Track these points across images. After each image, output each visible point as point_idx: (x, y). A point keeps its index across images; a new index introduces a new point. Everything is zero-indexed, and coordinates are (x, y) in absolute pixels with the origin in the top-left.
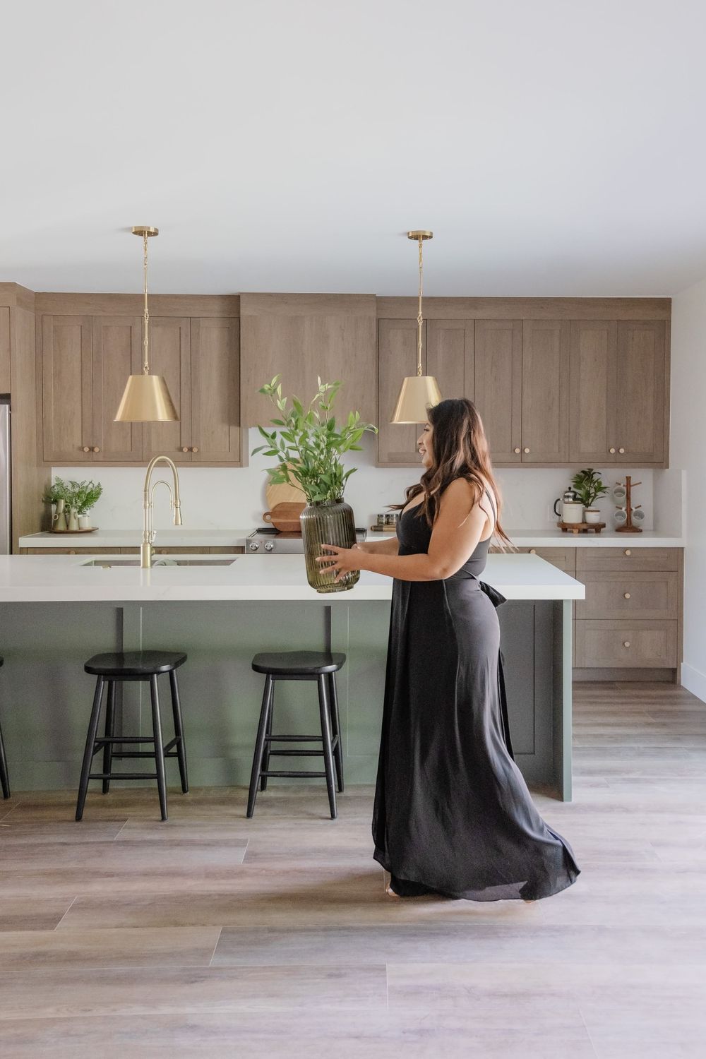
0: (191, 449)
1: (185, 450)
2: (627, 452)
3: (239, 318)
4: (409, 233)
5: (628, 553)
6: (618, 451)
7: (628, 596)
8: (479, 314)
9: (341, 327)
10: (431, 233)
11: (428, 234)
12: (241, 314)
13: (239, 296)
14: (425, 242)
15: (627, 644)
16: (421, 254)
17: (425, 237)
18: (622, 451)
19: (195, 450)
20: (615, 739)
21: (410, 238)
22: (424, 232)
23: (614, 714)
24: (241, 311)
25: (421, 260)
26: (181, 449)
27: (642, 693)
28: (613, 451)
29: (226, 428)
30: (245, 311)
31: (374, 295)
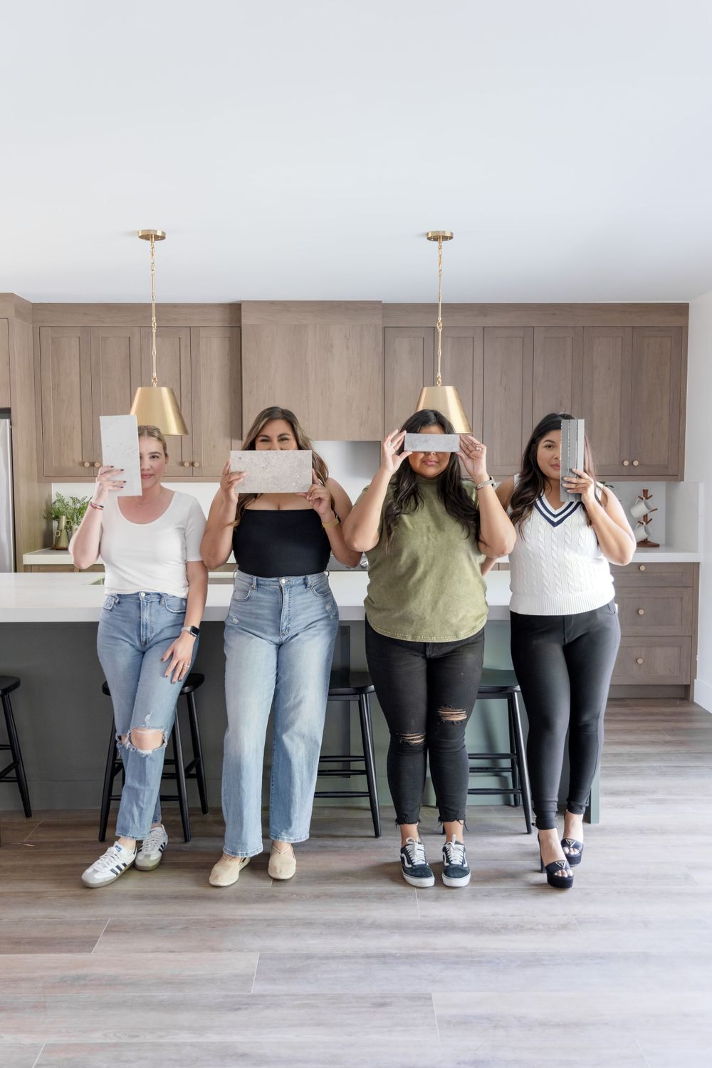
0: (192, 464)
1: (187, 464)
2: (640, 464)
3: (240, 327)
4: (428, 234)
5: (643, 568)
6: (631, 463)
7: (641, 612)
8: (489, 321)
9: (345, 336)
10: (452, 233)
11: (448, 235)
12: (242, 323)
13: (241, 304)
14: (445, 243)
15: (640, 661)
16: (440, 256)
17: (445, 238)
18: (636, 463)
19: (197, 465)
20: (635, 758)
21: (429, 239)
22: (444, 232)
23: (630, 732)
24: (242, 321)
25: (440, 263)
26: (182, 464)
27: (655, 710)
28: (626, 463)
29: (228, 441)
30: (246, 321)
31: (380, 302)
